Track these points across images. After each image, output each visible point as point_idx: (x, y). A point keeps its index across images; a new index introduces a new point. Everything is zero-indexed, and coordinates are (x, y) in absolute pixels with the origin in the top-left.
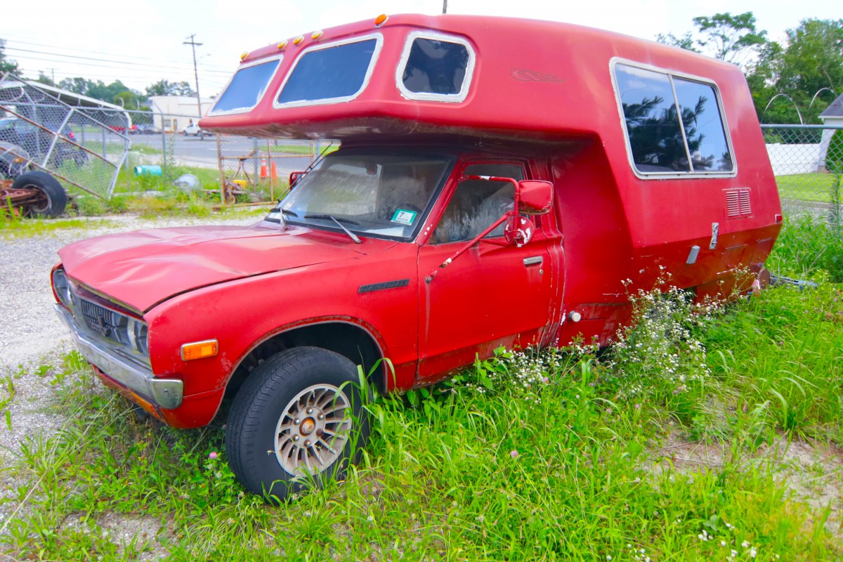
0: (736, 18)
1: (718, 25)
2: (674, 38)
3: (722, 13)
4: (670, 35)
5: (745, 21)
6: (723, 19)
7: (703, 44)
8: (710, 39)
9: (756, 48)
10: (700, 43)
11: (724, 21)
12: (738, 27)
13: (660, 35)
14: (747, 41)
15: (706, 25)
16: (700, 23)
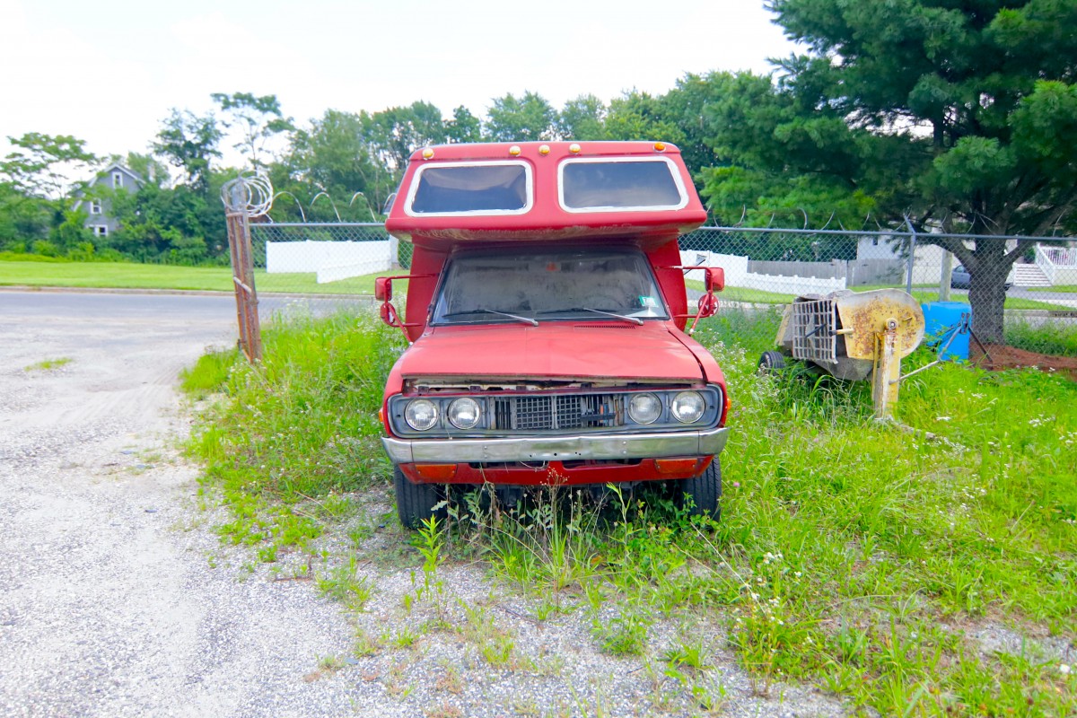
0: (261, 100)
1: (241, 105)
2: (193, 115)
3: (244, 92)
4: (186, 111)
5: (268, 104)
6: (248, 99)
7: (227, 126)
8: (234, 121)
9: (288, 135)
10: (224, 123)
11: (246, 101)
12: (264, 110)
13: (174, 109)
14: (278, 126)
15: (227, 105)
16: (219, 100)
